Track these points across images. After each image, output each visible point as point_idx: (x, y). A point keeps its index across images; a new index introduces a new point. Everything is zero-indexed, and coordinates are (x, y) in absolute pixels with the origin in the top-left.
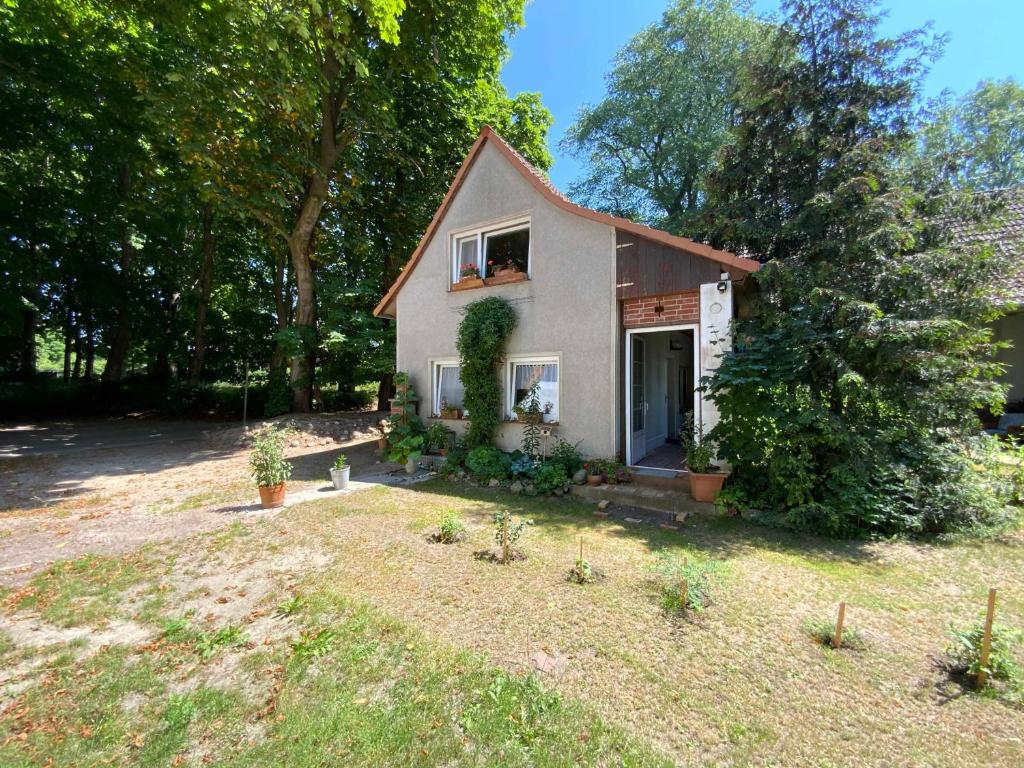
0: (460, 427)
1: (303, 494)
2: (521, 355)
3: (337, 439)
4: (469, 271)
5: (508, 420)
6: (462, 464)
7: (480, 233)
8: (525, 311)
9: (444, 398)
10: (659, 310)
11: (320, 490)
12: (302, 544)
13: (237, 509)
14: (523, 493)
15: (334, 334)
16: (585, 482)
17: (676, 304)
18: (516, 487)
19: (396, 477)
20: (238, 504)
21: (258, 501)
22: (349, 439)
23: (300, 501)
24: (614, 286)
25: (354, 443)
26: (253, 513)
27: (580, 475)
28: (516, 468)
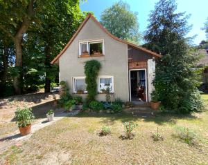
0: (84, 96)
1: (37, 125)
2: (102, 76)
3: (35, 102)
4: (85, 52)
5: (98, 93)
6: (88, 107)
7: (88, 42)
8: (103, 64)
9: (76, 88)
10: (137, 65)
11: (43, 123)
12: (51, 150)
13: (10, 138)
14: (111, 113)
15: (32, 69)
16: (125, 108)
17: (142, 64)
18: (108, 111)
19: (67, 113)
20: (8, 135)
21: (18, 132)
22: (40, 102)
23: (38, 129)
24: (127, 59)
25: (42, 103)
26: (18, 139)
27: (123, 106)
28: (106, 106)
